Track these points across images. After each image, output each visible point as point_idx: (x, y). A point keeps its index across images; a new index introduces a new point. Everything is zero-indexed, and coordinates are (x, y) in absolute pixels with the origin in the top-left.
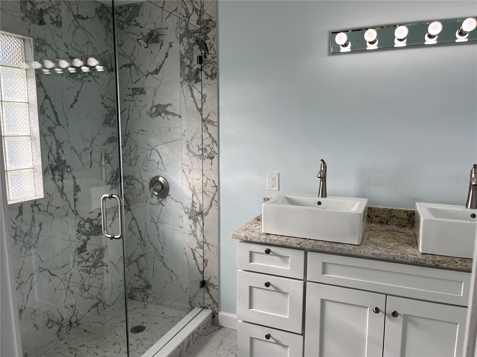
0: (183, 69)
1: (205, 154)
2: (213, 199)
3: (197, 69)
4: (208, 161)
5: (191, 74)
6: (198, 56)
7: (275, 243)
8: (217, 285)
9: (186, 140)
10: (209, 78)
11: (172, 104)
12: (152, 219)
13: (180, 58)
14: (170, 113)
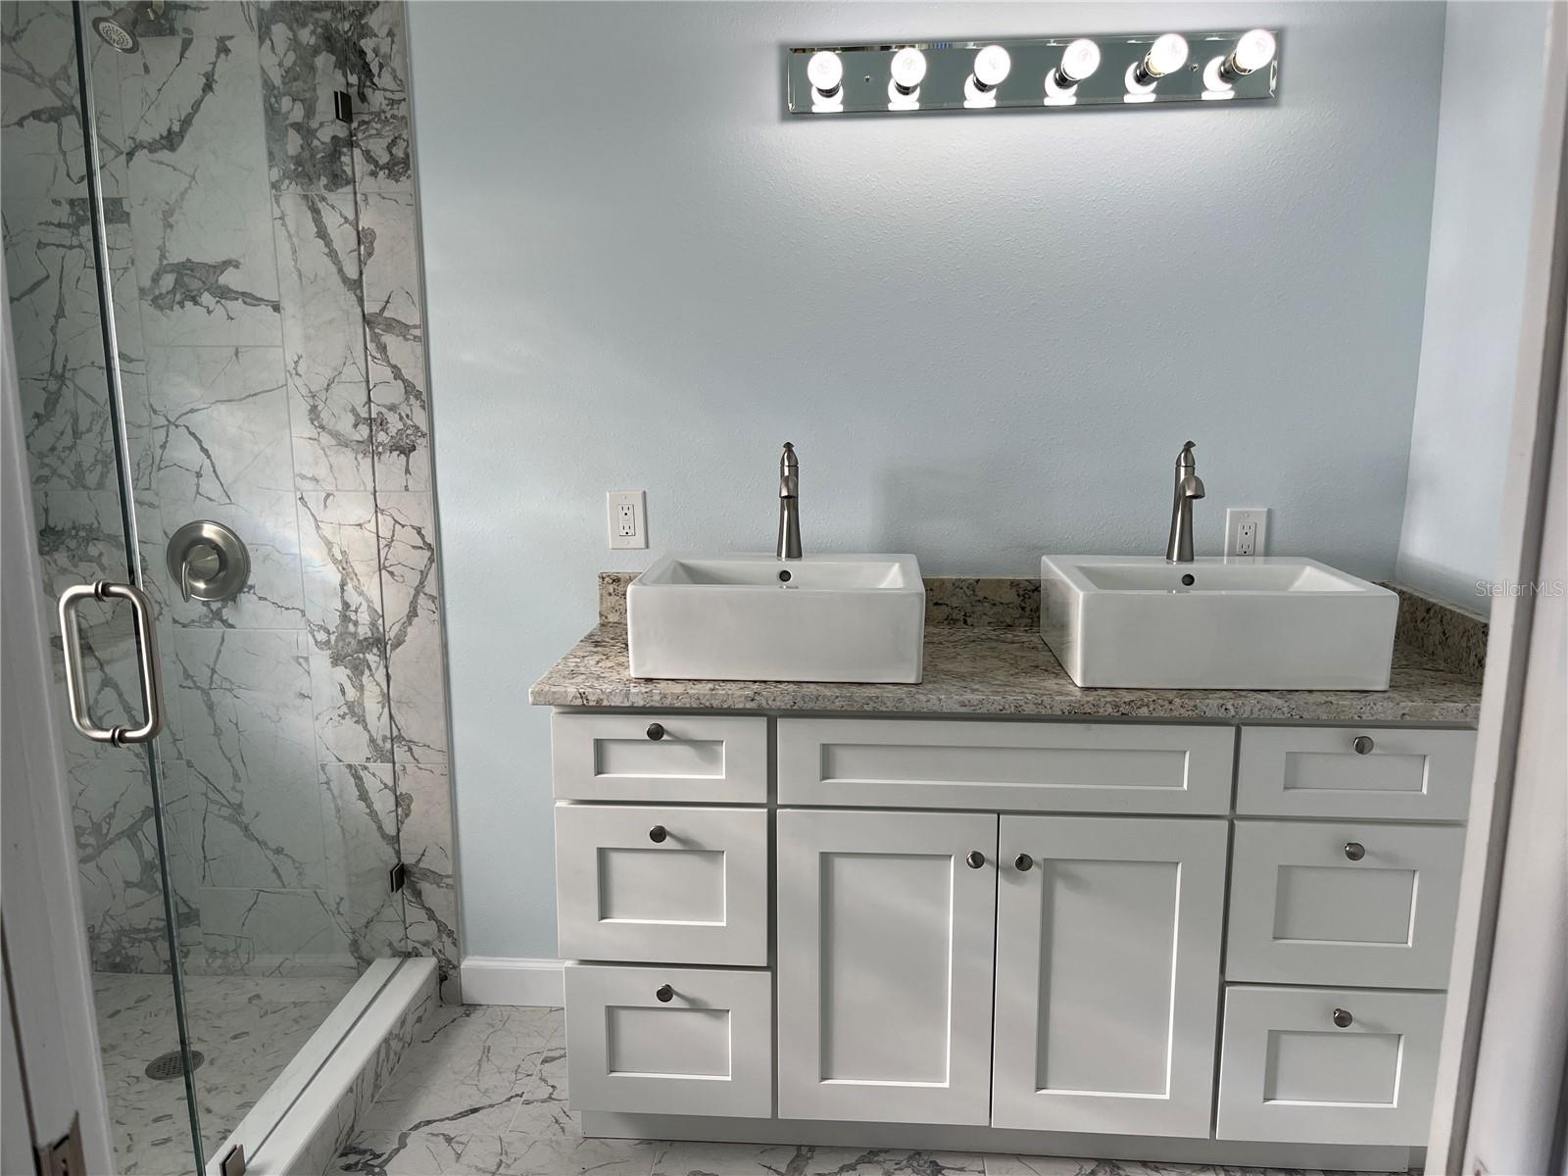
0: (277, 137)
1: (382, 437)
2: (419, 589)
3: (334, 138)
4: (396, 460)
5: (312, 156)
6: (336, 94)
7: (678, 704)
8: (450, 873)
9: (304, 391)
10: (381, 173)
11: (241, 261)
12: (186, 679)
13: (265, 96)
14: (237, 292)
